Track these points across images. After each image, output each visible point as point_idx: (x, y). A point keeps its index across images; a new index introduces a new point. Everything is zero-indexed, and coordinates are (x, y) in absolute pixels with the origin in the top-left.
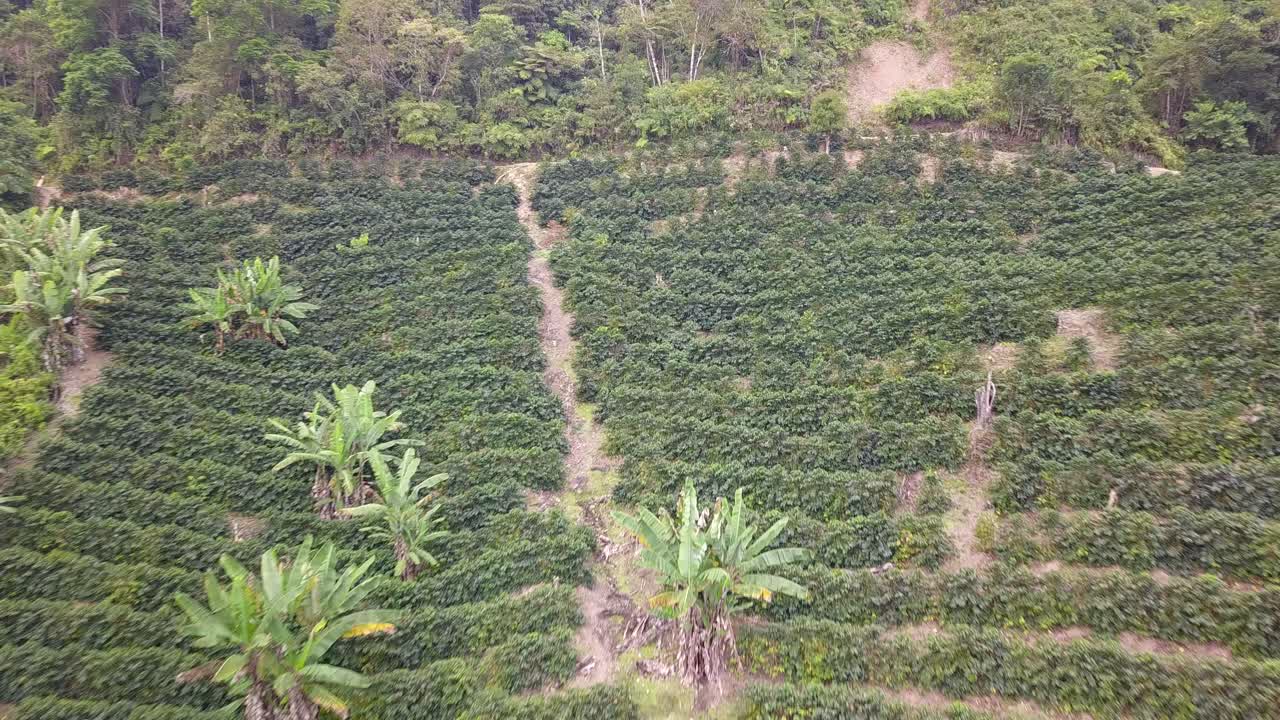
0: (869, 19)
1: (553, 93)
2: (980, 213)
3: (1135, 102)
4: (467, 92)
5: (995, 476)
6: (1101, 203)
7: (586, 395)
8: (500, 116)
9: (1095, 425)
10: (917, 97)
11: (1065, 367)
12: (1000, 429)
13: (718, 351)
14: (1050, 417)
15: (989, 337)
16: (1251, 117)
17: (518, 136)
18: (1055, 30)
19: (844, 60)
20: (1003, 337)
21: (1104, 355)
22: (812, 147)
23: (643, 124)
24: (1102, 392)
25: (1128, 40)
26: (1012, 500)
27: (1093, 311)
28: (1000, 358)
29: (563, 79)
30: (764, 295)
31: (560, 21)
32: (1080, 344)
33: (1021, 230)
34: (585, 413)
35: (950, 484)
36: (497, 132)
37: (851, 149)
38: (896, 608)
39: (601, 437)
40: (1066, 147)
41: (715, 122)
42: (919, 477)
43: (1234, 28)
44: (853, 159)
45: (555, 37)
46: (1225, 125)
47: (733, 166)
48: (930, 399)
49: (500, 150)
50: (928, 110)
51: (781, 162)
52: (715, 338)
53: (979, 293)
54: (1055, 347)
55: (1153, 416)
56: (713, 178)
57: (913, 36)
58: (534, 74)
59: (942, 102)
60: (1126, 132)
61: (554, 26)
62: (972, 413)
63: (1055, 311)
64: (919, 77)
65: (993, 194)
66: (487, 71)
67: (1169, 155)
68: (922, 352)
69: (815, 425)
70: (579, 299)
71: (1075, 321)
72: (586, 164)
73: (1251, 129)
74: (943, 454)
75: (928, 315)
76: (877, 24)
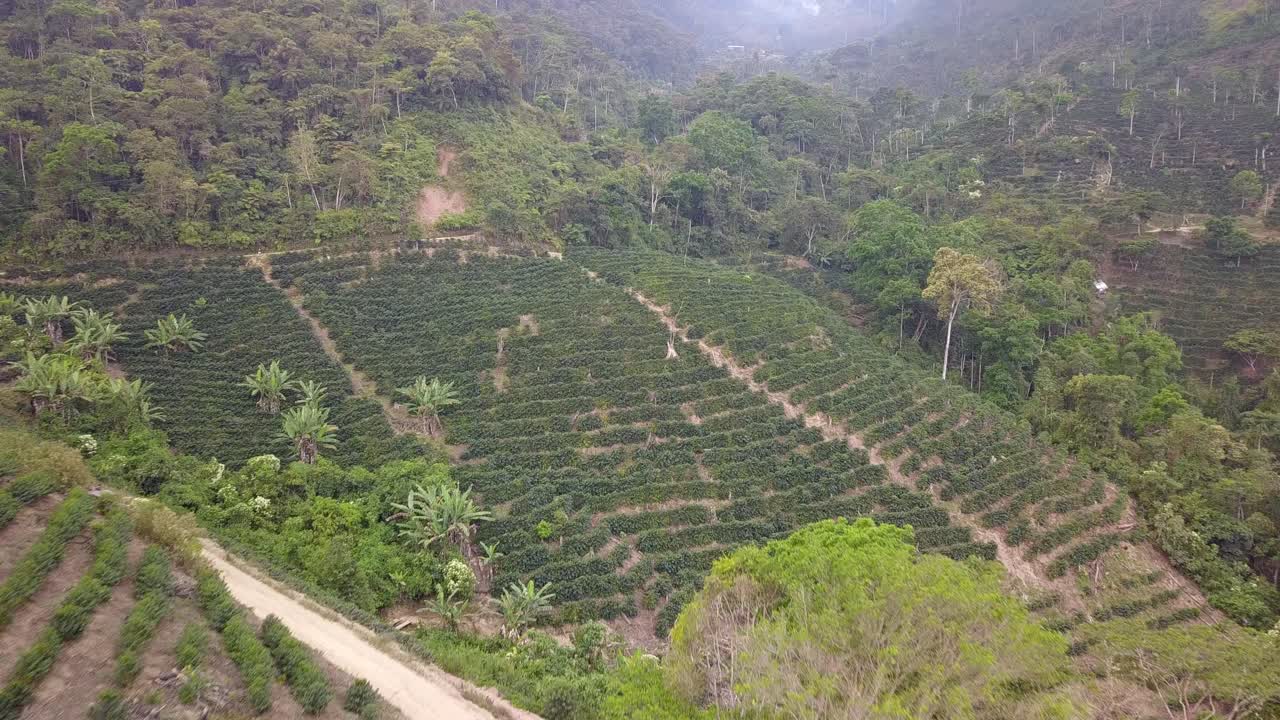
0: (422, 175)
1: (263, 215)
2: (487, 276)
3: (542, 223)
4: (213, 215)
5: (506, 368)
6: (533, 271)
7: (347, 360)
8: (236, 227)
9: (533, 350)
10: (450, 218)
11: (524, 334)
12: (506, 354)
13: (397, 339)
14: (521, 349)
15: (499, 327)
16: (587, 229)
17: (248, 238)
18: (508, 183)
19: (413, 197)
20: (503, 326)
21: (535, 330)
22: (410, 247)
23: (318, 232)
24: (535, 340)
25: (539, 187)
26: (511, 374)
27: (530, 316)
28: (504, 332)
29: (268, 208)
30: (408, 315)
31: (258, 174)
32: (527, 326)
33: (504, 282)
34: (349, 368)
35: (493, 372)
36: (236, 236)
37: (428, 247)
38: (485, 406)
39: (361, 375)
40: (517, 243)
41: (356, 231)
42: (484, 372)
43: (577, 192)
44: (430, 252)
45: (258, 183)
46: (576, 233)
47: (375, 255)
48: (482, 347)
49: (238, 246)
50: (457, 225)
51: (397, 254)
52: (394, 334)
53: (493, 311)
54: (520, 328)
55: (548, 346)
56: (367, 261)
57: (442, 183)
58: (252, 205)
59: (463, 221)
60: (541, 236)
61: (255, 177)
62: (497, 351)
63: (519, 316)
64: (449, 205)
65: (492, 268)
66: (225, 204)
67: (558, 246)
68: (478, 333)
69: (445, 361)
70: (326, 322)
71: (525, 319)
72: (295, 254)
73: (587, 233)
74: (490, 364)
75: (476, 321)
76: (425, 177)
